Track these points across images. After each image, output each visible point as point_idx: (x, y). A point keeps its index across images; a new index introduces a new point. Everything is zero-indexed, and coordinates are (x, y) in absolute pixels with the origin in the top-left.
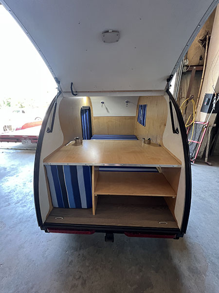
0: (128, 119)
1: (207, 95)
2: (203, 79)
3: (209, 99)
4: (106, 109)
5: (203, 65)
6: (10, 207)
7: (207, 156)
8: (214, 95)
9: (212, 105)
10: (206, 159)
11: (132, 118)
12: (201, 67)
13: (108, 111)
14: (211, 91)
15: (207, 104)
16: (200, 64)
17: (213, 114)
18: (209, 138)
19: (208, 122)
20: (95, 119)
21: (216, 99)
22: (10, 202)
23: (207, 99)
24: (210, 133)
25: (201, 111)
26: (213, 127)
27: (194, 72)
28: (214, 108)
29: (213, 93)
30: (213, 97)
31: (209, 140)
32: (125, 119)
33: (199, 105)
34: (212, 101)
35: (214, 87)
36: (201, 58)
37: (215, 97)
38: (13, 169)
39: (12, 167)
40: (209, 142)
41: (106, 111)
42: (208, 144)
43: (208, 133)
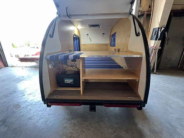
0: (104, 46)
1: (154, 29)
2: (152, 19)
3: (156, 31)
4: (89, 39)
5: (151, 11)
6: (25, 96)
7: (155, 69)
8: (159, 28)
9: (158, 34)
10: (155, 70)
11: (106, 45)
12: (150, 12)
13: (91, 41)
14: (157, 26)
15: (155, 35)
16: (149, 10)
17: (159, 41)
18: (157, 57)
19: (155, 46)
20: (82, 46)
21: (161, 31)
22: (25, 94)
23: (155, 31)
24: (157, 53)
25: (151, 39)
26: (159, 49)
27: (145, 15)
28: (159, 37)
29: (158, 27)
30: (158, 30)
31: (156, 58)
32: (102, 45)
33: (149, 36)
34: (158, 32)
35: (159, 23)
36: (150, 7)
37: (160, 30)
38: (28, 77)
39: (28, 76)
40: (156, 59)
41: (90, 40)
42: (156, 60)
43: (156, 53)
